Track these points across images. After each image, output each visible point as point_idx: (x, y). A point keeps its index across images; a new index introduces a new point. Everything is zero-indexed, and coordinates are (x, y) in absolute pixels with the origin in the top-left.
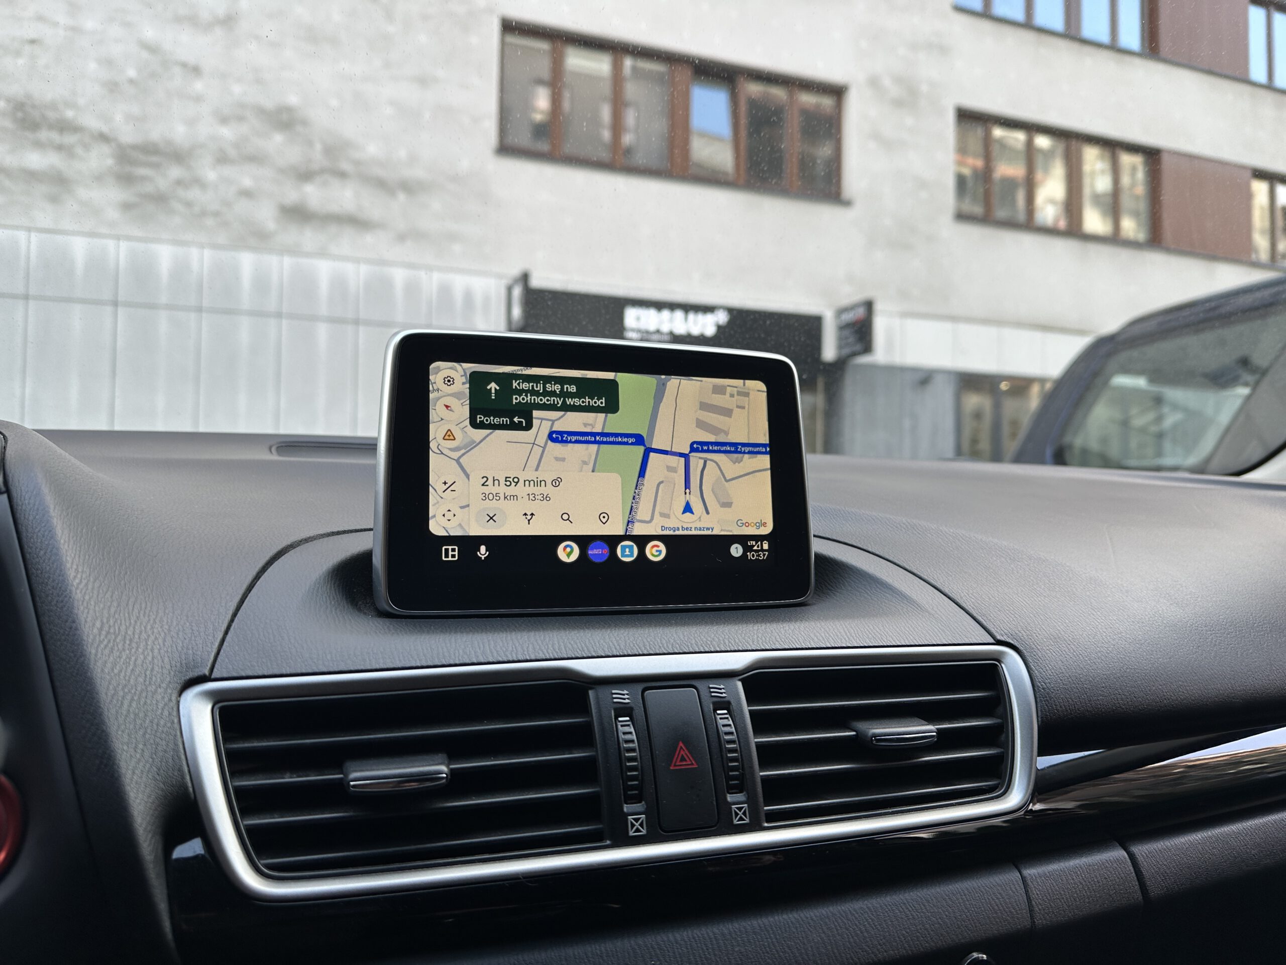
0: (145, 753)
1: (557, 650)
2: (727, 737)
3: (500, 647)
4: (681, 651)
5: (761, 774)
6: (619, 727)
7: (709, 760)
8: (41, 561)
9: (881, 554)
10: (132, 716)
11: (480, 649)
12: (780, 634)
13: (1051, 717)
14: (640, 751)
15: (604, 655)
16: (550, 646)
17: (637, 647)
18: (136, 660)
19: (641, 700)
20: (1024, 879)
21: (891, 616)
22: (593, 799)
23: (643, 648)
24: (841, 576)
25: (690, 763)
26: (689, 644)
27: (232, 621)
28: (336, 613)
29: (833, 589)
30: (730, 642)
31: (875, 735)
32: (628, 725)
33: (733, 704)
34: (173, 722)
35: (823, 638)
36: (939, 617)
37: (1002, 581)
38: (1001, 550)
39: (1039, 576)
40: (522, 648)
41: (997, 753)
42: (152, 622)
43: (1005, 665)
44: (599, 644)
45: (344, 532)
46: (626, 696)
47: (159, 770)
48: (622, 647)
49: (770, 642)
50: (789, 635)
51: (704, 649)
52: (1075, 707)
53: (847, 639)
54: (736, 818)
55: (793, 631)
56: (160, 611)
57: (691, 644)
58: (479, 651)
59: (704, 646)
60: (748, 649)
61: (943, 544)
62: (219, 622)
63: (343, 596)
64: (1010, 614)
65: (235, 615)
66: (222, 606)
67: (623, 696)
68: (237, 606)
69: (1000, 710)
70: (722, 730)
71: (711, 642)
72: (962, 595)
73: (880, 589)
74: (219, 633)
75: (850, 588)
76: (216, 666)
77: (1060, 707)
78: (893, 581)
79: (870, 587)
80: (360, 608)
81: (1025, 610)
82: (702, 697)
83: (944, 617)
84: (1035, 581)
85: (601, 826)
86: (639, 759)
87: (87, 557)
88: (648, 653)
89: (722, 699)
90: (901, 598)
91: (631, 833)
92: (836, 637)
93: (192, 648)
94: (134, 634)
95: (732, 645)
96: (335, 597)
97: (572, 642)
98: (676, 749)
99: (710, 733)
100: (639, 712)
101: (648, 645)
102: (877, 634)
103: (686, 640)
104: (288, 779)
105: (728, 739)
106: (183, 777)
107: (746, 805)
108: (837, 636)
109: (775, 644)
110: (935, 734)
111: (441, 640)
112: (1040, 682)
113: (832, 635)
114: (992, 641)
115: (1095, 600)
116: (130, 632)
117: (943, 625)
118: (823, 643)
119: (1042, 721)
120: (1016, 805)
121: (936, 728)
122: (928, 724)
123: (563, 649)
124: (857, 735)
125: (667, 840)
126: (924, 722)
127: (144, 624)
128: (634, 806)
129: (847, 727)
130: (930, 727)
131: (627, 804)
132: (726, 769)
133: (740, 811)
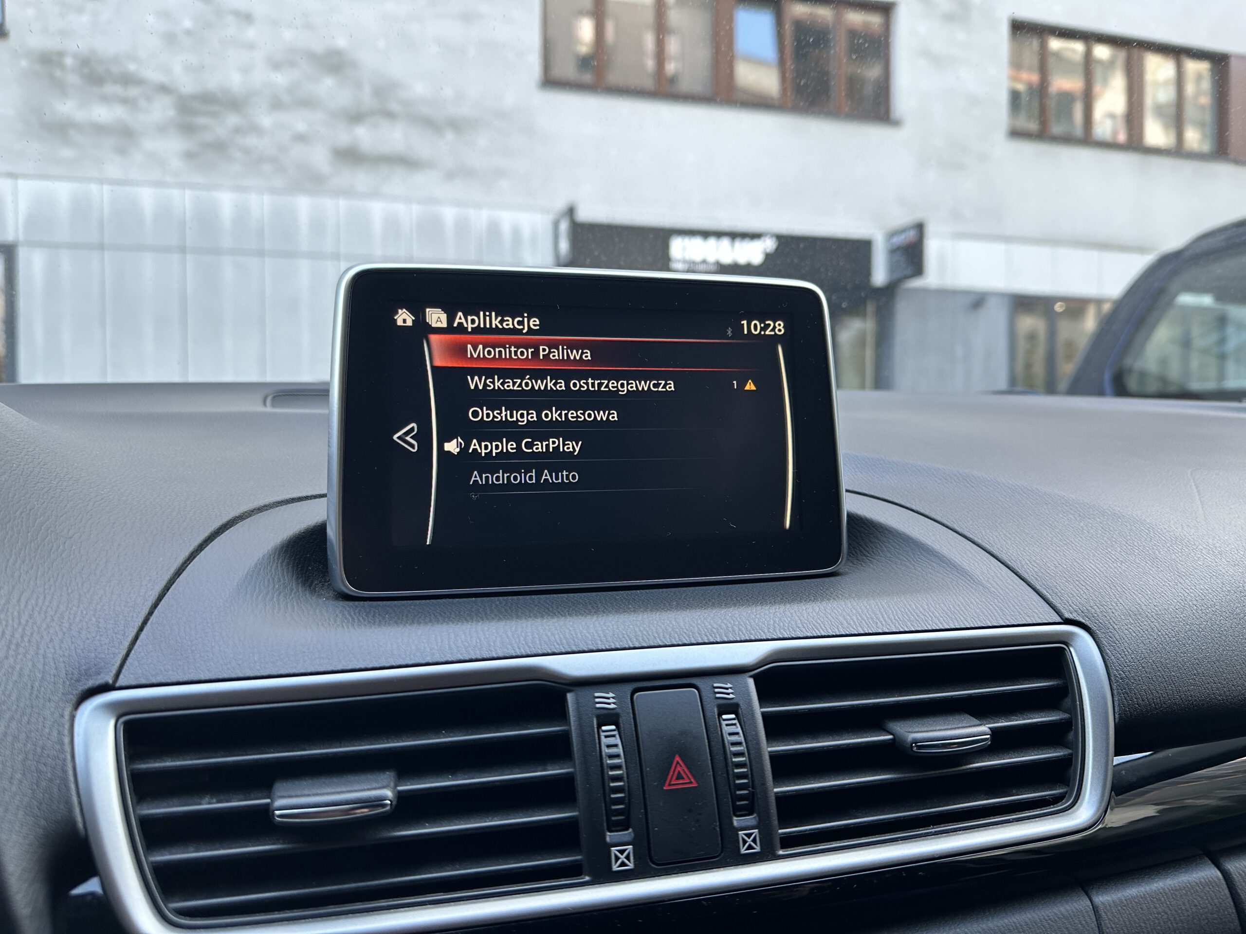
0: (24, 785)
1: (530, 645)
2: (734, 749)
3: (462, 641)
4: (680, 643)
5: (776, 790)
6: (603, 738)
7: (712, 777)
9: (927, 513)
10: (9, 739)
11: (437, 645)
12: (802, 618)
13: (1131, 713)
14: (627, 769)
15: (586, 649)
16: (522, 639)
17: (628, 639)
18: (21, 669)
19: (630, 704)
20: (1095, 910)
21: (937, 592)
22: (571, 825)
23: (635, 639)
24: (879, 540)
25: (688, 781)
26: (691, 634)
27: (151, 613)
28: (278, 600)
29: (869, 555)
30: (740, 630)
31: (915, 741)
32: (614, 736)
33: (742, 706)
34: (63, 744)
35: (854, 622)
36: (996, 591)
37: (1071, 543)
38: (1068, 505)
39: (1115, 536)
41: (1065, 755)
42: (48, 619)
43: (1074, 649)
44: (582, 636)
45: (307, 498)
46: (612, 700)
47: (41, 804)
48: (609, 639)
49: (788, 628)
50: (813, 618)
51: (708, 639)
52: (1160, 700)
53: (884, 623)
54: (744, 846)
56: (61, 606)
57: (693, 633)
58: (436, 648)
59: (709, 636)
60: (762, 638)
61: (1000, 498)
62: (133, 616)
63: (293, 574)
64: (1080, 585)
65: (155, 606)
66: (140, 596)
67: (607, 700)
68: (159, 595)
69: (1067, 702)
70: (728, 740)
71: (717, 629)
72: (1023, 563)
73: (924, 556)
74: (131, 629)
75: (889, 555)
76: (123, 671)
77: (1143, 701)
78: (941, 547)
79: (913, 554)
80: (314, 589)
81: (1098, 580)
82: (704, 699)
83: (1001, 591)
84: (1109, 542)
85: (579, 857)
86: (625, 779)
88: (640, 646)
89: (729, 702)
90: (951, 568)
91: (615, 868)
92: (870, 620)
93: (95, 650)
94: (22, 637)
95: (743, 633)
96: (282, 579)
97: (549, 634)
98: (672, 764)
99: (713, 744)
100: (626, 720)
101: (641, 635)
102: (921, 615)
103: (687, 627)
104: (207, 805)
105: (736, 751)
106: (70, 810)
107: (757, 830)
108: (872, 618)
109: (795, 631)
110: (988, 736)
111: (392, 633)
112: (1117, 670)
113: (865, 618)
114: (1059, 620)
115: (1182, 565)
116: (18, 635)
117: (1000, 601)
118: (854, 629)
119: (1120, 718)
120: (1087, 821)
121: (990, 728)
122: (980, 723)
123: (538, 642)
124: (894, 740)
125: (659, 874)
126: (976, 721)
127: (38, 623)
128: (619, 835)
129: (881, 728)
130: (985, 728)
131: (611, 831)
132: (732, 787)
133: (749, 838)
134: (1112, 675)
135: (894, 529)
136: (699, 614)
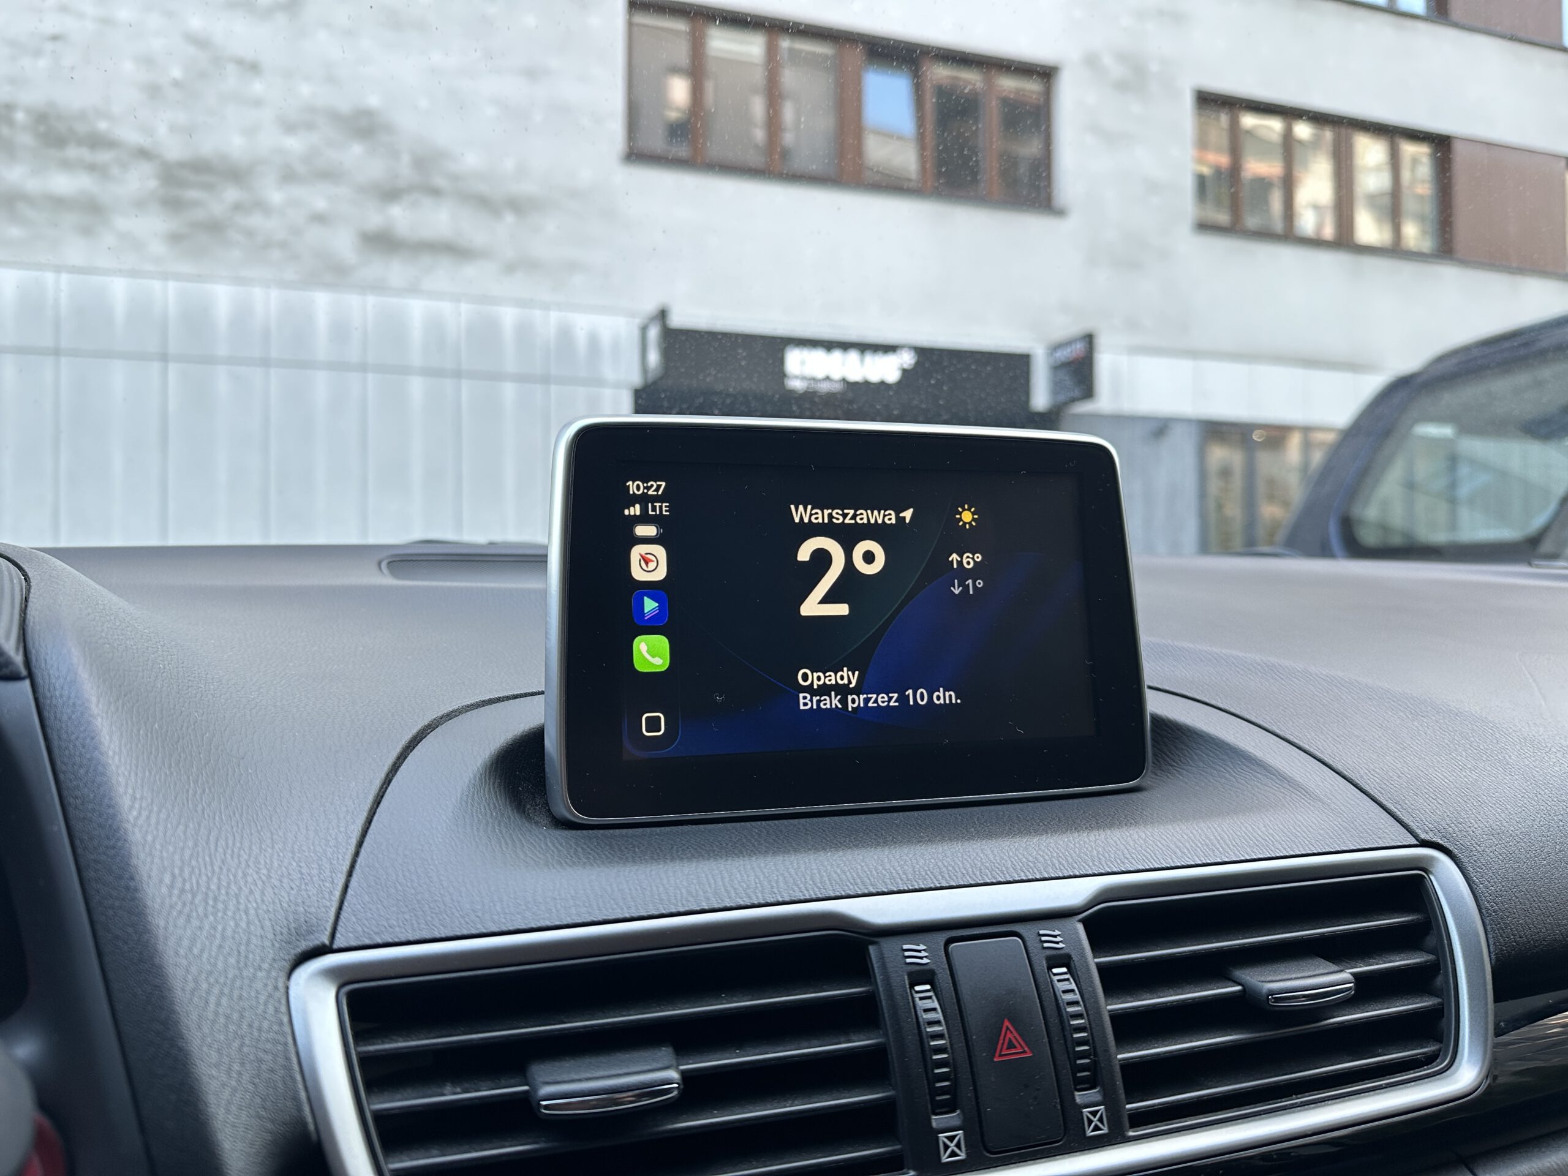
0: (244, 1077)
1: (819, 885)
2: (1070, 1009)
3: (739, 882)
4: (994, 881)
5: (1120, 1056)
6: (917, 1000)
7: (1048, 1044)
8: (81, 785)
9: (1237, 712)
10: (222, 1020)
11: (710, 887)
12: (1128, 847)
13: (1508, 952)
14: (949, 1038)
15: (886, 890)
16: (808, 878)
17: (932, 877)
18: (224, 929)
19: (945, 958)
21: (1272, 810)
22: (886, 1108)
23: (940, 877)
24: (1188, 747)
25: (1020, 1050)
26: (1004, 869)
27: (357, 854)
29: (1176, 765)
31: (1272, 993)
32: (930, 998)
33: (1074, 958)
34: (281, 1024)
35: (1188, 849)
36: (1338, 808)
37: (1409, 747)
38: (1395, 700)
39: (1456, 738)
40: (770, 882)
41: (1434, 1005)
42: (243, 865)
43: (1435, 877)
44: (878, 873)
45: (498, 700)
46: (923, 954)
47: (264, 1100)
48: (910, 877)
49: (1116, 860)
50: (1141, 847)
51: (1026, 876)
52: (1539, 937)
53: (1221, 849)
54: (1089, 1126)
55: (1145, 840)
56: (254, 847)
57: (1007, 868)
58: (710, 891)
59: (1026, 871)
60: (1088, 873)
61: (1316, 693)
62: (338, 858)
63: (506, 797)
64: (1430, 799)
65: (360, 844)
66: (341, 832)
67: (919, 953)
68: (362, 830)
69: (1431, 941)
70: (1062, 999)
71: (1034, 863)
72: (1362, 772)
73: (1247, 766)
74: (339, 875)
75: (1202, 765)
76: (339, 928)
77: (1520, 937)
78: (1264, 754)
79: (1232, 762)
80: (528, 815)
81: (1449, 792)
82: (1030, 949)
83: (1343, 808)
84: (1451, 745)
85: (898, 1147)
86: (949, 1049)
87: (147, 773)
88: (947, 885)
89: (1059, 952)
90: (1280, 780)
91: (945, 1159)
92: (1205, 847)
93: (303, 902)
94: (219, 889)
95: (1064, 867)
96: (497, 805)
97: (839, 871)
98: (1001, 1031)
99: (1045, 1004)
100: (943, 977)
101: (946, 872)
103: (998, 861)
104: (451, 1095)
105: (1072, 1011)
106: (299, 1109)
107: (1102, 1107)
108: (1207, 845)
110: (1352, 985)
111: (653, 873)
112: (1488, 902)
113: (1200, 845)
114: (1416, 842)
115: (1537, 771)
116: (213, 887)
117: (1344, 819)
118: (1189, 858)
119: (1498, 959)
120: (1470, 1085)
121: (1352, 974)
122: (1339, 969)
123: (827, 882)
124: (1244, 991)
125: (995, 1165)
126: (1333, 967)
127: (233, 870)
128: (946, 1118)
129: (1226, 978)
130: (1346, 975)
131: (936, 1114)
132: (1071, 1056)
133: (1095, 1117)
134: (1483, 907)
135: (1202, 731)
136: (1008, 843)
